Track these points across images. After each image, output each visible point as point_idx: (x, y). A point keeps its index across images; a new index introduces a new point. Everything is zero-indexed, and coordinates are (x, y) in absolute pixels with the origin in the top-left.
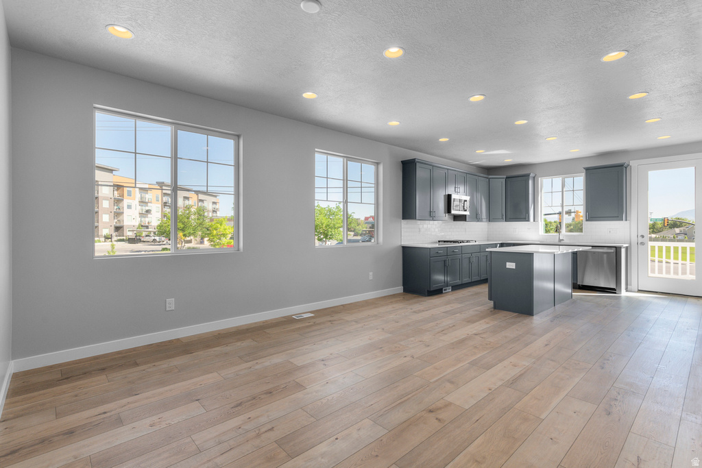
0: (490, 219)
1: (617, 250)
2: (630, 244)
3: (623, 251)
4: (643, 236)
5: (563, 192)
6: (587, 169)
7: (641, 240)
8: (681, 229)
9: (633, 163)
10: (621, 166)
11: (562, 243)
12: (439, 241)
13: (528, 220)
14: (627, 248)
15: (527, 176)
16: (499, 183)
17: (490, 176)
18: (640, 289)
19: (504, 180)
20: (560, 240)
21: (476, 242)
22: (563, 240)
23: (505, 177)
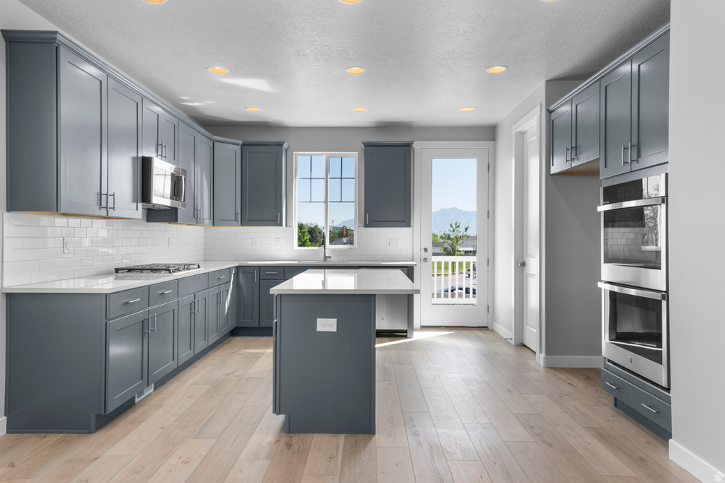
0: (216, 220)
4: (426, 250)
5: (327, 179)
6: (367, 146)
7: (424, 255)
9: (417, 145)
10: (407, 145)
11: (328, 262)
12: (117, 270)
13: (281, 225)
15: (280, 145)
16: (230, 151)
17: (216, 138)
18: (422, 325)
19: (240, 147)
20: (326, 258)
21: (199, 267)
22: (330, 257)
23: (241, 142)
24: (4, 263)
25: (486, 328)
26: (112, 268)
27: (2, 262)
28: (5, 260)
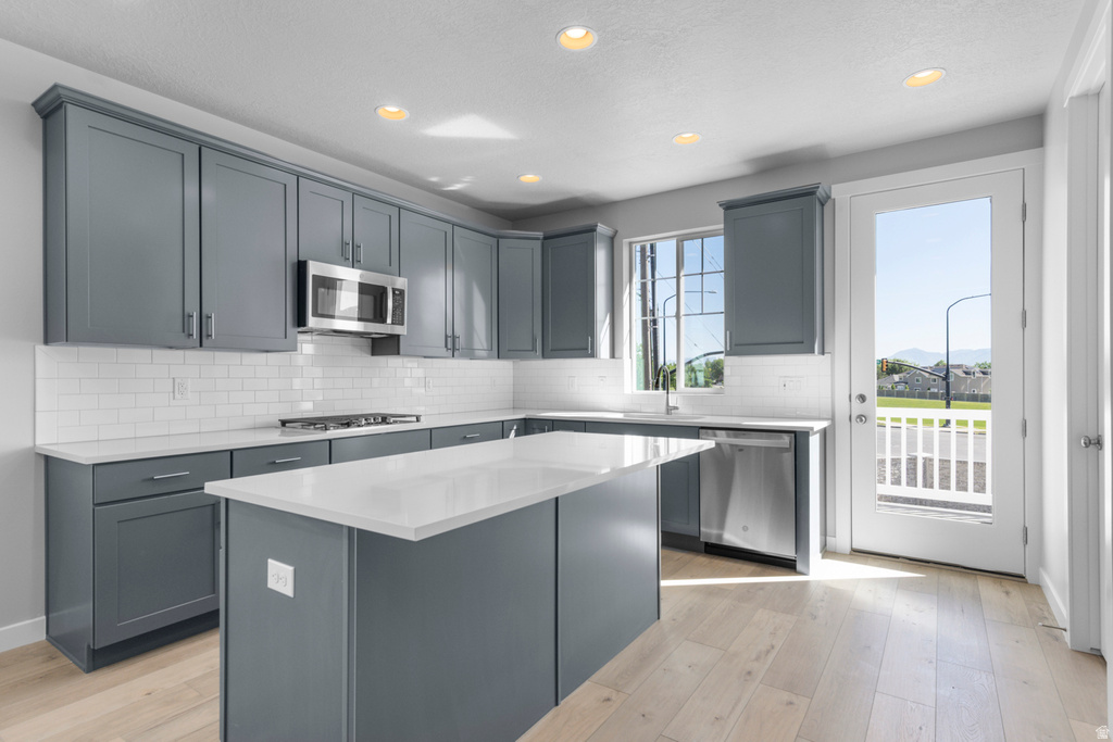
0: (501, 349)
1: (799, 439)
2: (833, 419)
3: (814, 443)
4: (862, 398)
5: (678, 278)
6: (729, 207)
7: (858, 408)
8: (901, 375)
9: (839, 192)
10: (809, 193)
11: (674, 416)
12: (284, 423)
13: (593, 355)
14: (824, 433)
16: (525, 252)
17: (503, 232)
18: (856, 546)
19: (539, 243)
20: (669, 410)
21: (418, 421)
22: (676, 408)
23: (540, 234)
24: (37, 414)
25: (1019, 578)
26: (275, 420)
27: (35, 411)
28: (37, 409)
